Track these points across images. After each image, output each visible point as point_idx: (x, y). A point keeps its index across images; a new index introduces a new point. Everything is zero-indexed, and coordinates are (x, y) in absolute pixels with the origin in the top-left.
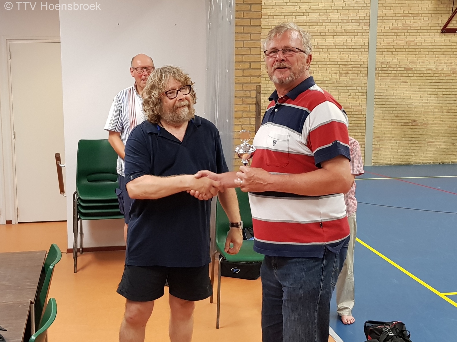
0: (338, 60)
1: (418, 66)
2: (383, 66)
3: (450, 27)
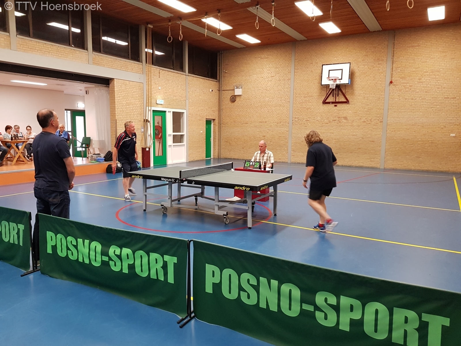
0: (277, 117)
1: (312, 119)
2: (296, 119)
3: (327, 101)
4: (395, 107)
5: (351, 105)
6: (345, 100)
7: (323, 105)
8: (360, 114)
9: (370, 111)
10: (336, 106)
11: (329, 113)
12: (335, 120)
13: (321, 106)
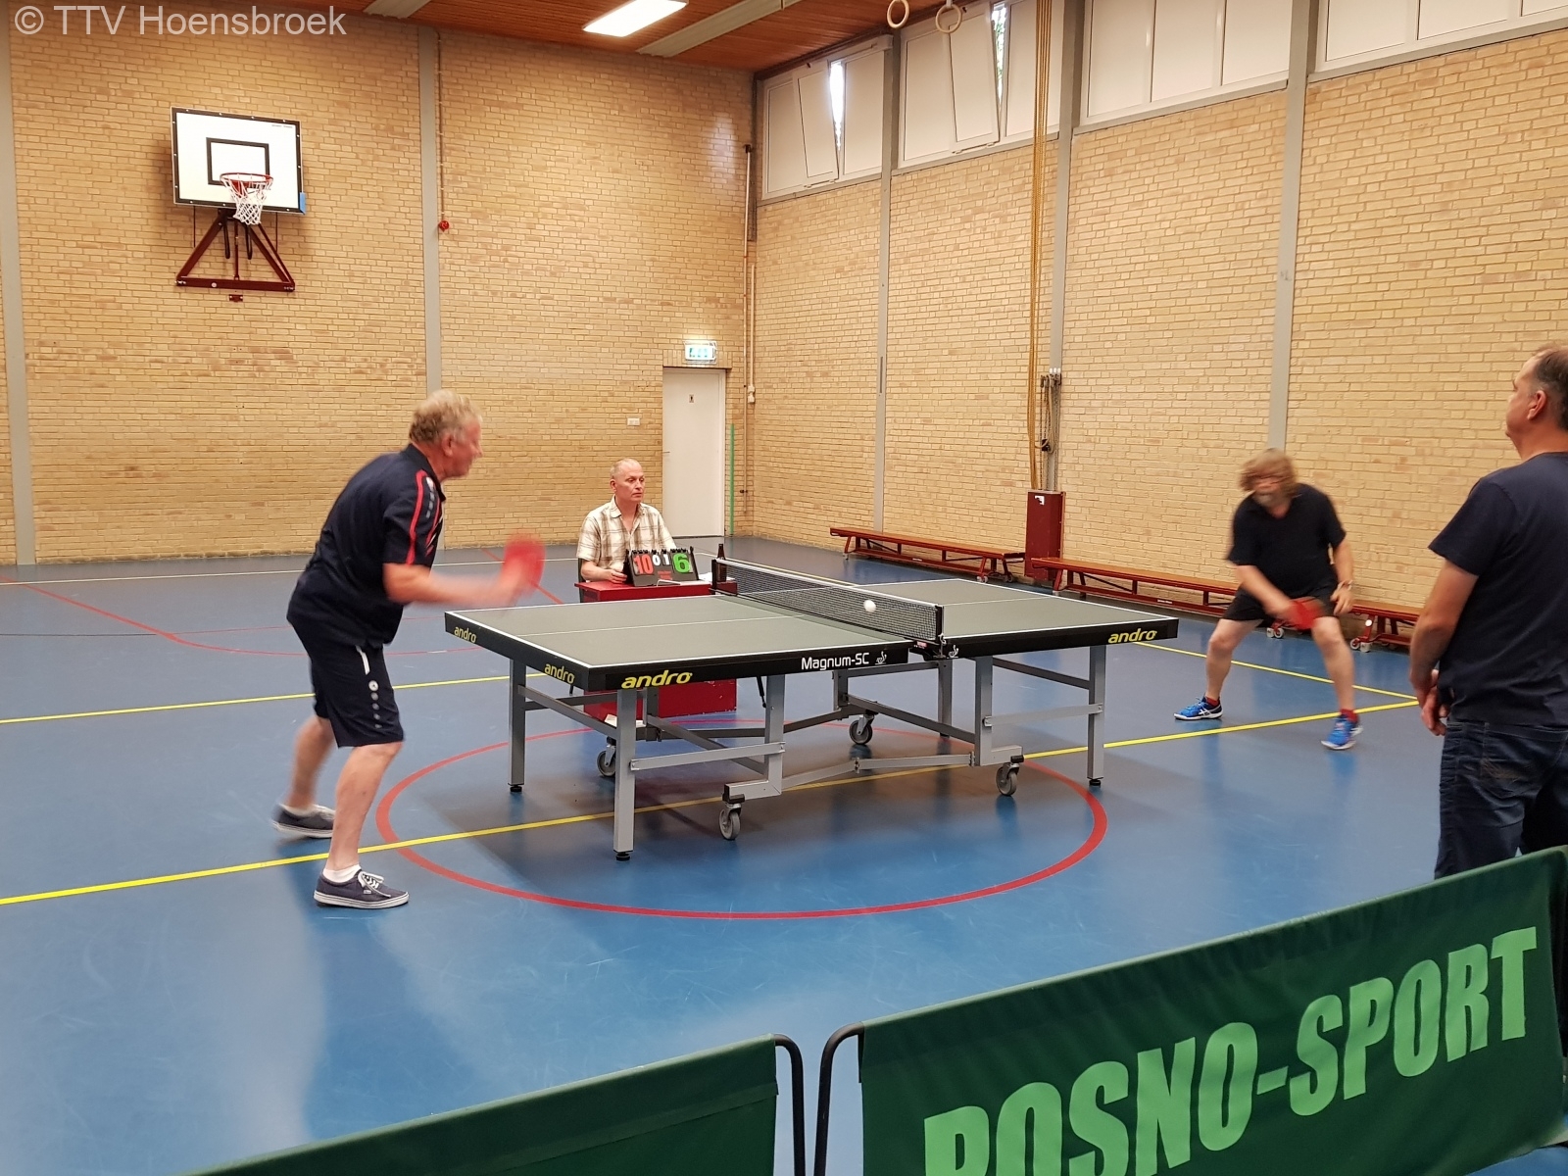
1: (130, 352)
2: (44, 350)
3: (195, 274)
4: (462, 321)
5: (302, 302)
6: (274, 278)
7: (179, 289)
8: (340, 341)
9: (377, 329)
10: (236, 299)
11: (207, 329)
12: (238, 362)
13: (171, 295)
